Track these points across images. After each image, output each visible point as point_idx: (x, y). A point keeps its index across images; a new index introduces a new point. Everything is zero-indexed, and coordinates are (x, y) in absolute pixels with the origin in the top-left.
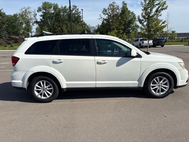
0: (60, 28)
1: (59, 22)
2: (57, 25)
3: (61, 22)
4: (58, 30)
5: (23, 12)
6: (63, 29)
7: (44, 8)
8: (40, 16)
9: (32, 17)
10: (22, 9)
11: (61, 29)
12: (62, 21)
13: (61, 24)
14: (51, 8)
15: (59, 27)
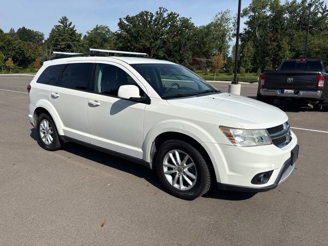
0: (275, 44)
1: (277, 31)
2: (271, 38)
3: (279, 31)
4: (270, 47)
5: (219, 19)
6: (282, 44)
7: (253, 10)
8: (245, 23)
9: (230, 26)
10: (217, 16)
11: (278, 45)
12: (282, 29)
13: (279, 36)
14: (264, 7)
15: (274, 41)
